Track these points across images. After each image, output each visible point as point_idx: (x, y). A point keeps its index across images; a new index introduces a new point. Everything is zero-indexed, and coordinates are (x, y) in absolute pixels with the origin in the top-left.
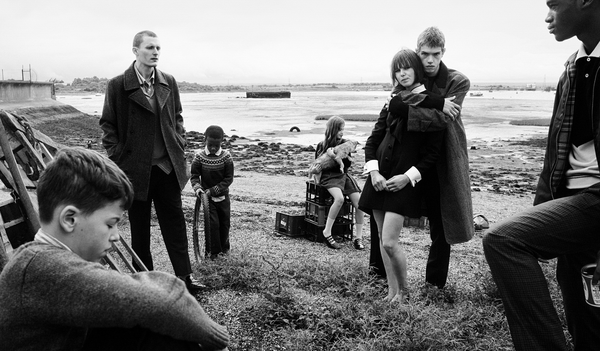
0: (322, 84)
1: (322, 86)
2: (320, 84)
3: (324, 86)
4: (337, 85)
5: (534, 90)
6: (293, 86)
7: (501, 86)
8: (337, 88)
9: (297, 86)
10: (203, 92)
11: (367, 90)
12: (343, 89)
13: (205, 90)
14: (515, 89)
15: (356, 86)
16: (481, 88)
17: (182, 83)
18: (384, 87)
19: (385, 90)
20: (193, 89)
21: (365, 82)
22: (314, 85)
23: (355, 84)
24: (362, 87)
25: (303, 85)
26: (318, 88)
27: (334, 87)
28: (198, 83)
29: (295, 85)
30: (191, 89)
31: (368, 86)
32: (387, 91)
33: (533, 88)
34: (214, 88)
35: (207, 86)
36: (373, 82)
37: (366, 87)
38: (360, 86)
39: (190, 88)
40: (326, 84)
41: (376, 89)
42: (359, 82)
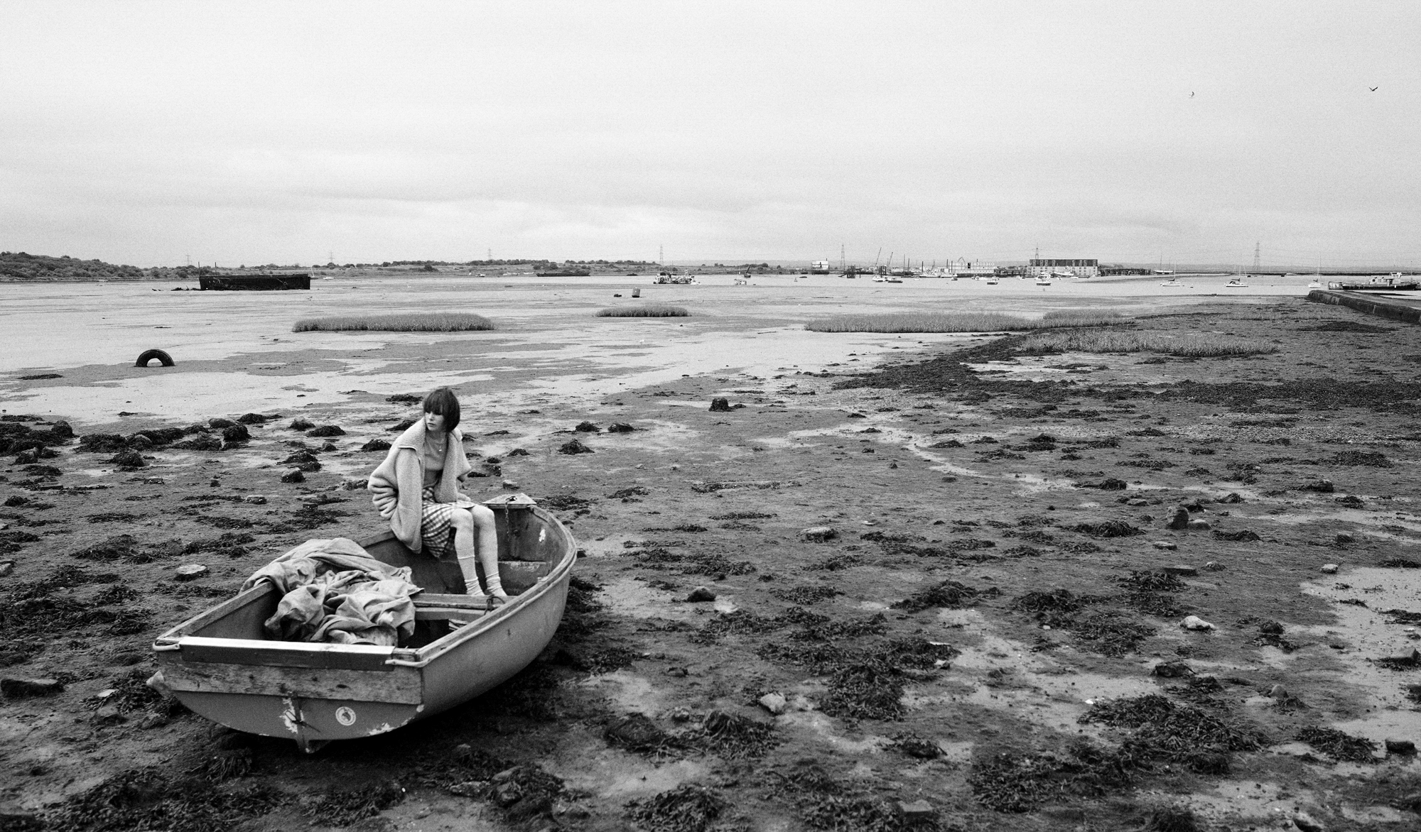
0: (404, 263)
1: (402, 267)
2: (398, 263)
3: (407, 267)
4: (437, 264)
5: (826, 273)
6: (338, 266)
7: (765, 265)
8: (436, 270)
9: (348, 266)
10: (116, 280)
11: (500, 274)
12: (447, 274)
13: (121, 276)
14: (793, 272)
15: (479, 267)
16: (729, 270)
17: (61, 260)
18: (536, 268)
19: (539, 275)
20: (90, 273)
21: (496, 258)
22: (386, 264)
23: (475, 263)
24: (489, 267)
25: (359, 266)
26: (395, 270)
27: (428, 268)
28: (102, 261)
29: (342, 264)
30: (84, 274)
31: (503, 267)
32: (543, 276)
33: (825, 268)
34: (144, 272)
35: (125, 267)
36: (513, 258)
37: (498, 267)
38: (484, 267)
39: (81, 271)
40: (413, 263)
41: (520, 273)
42: (485, 259)
